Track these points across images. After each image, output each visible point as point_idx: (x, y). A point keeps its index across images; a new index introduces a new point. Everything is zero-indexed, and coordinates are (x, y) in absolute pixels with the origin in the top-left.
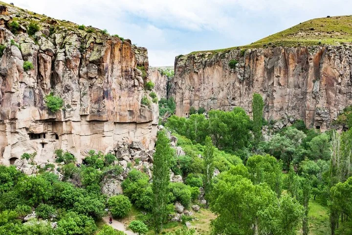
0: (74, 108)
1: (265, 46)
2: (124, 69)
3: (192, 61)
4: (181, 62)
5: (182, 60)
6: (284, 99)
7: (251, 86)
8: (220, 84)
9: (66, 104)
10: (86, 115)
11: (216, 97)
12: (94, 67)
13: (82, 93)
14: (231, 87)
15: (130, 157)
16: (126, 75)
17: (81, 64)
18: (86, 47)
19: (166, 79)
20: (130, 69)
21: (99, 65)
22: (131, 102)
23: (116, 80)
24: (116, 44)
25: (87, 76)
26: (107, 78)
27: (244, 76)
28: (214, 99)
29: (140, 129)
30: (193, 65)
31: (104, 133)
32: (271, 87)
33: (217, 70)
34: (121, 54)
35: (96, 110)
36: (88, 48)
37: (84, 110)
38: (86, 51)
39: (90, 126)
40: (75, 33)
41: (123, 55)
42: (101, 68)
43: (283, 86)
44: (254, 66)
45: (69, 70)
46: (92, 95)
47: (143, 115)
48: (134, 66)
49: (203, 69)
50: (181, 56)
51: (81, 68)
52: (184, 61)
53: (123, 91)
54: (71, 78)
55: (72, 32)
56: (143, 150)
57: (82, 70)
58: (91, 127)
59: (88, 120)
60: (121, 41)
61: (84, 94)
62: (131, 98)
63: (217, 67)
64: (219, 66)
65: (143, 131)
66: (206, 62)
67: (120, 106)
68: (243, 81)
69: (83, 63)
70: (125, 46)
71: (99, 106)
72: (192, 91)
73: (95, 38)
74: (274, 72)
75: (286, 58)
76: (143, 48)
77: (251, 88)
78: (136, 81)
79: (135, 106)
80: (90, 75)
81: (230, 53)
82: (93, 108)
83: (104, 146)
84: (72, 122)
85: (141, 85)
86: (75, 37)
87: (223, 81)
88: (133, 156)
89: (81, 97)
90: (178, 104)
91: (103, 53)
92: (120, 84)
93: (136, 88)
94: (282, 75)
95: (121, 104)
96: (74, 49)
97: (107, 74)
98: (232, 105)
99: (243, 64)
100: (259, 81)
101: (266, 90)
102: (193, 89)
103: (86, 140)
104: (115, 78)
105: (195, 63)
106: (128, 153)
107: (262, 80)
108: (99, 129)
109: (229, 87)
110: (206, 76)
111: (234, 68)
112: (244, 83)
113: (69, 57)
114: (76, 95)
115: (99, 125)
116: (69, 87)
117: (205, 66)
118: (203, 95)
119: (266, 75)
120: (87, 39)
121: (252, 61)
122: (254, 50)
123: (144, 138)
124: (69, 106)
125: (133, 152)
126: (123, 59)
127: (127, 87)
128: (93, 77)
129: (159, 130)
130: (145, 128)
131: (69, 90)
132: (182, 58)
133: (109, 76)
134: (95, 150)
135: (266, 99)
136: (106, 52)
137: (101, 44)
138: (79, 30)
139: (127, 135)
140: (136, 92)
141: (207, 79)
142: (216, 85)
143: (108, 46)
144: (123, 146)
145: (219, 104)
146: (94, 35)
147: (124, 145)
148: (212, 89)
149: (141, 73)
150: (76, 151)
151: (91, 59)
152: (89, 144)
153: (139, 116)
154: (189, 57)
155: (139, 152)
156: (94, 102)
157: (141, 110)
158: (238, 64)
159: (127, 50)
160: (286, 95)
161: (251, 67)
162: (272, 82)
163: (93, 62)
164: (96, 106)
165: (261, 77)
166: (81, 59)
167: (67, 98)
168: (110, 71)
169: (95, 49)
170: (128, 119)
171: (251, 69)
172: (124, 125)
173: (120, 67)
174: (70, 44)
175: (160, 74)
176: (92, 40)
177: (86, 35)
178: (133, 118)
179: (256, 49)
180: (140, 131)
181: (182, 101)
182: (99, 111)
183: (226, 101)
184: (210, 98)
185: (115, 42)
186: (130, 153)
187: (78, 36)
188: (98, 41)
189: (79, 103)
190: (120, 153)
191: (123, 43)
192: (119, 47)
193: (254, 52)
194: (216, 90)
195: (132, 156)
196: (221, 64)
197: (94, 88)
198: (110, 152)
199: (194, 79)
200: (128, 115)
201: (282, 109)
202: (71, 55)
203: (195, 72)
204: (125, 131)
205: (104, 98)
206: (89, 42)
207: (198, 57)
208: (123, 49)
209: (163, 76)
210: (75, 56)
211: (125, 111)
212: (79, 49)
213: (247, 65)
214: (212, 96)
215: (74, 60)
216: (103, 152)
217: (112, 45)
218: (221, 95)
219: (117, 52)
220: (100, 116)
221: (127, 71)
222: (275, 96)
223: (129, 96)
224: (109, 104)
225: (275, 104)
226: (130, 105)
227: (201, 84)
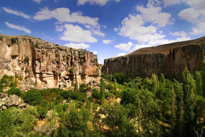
0: (77, 71)
6: (135, 69)
7: (125, 66)
9: (75, 70)
12: (82, 60)
14: (120, 67)
16: (92, 62)
17: (79, 59)
26: (86, 62)
29: (96, 77)
30: (109, 62)
31: (86, 78)
37: (80, 72)
38: (80, 55)
39: (81, 76)
42: (85, 60)
43: (134, 66)
44: (126, 61)
45: (76, 61)
46: (82, 67)
47: (97, 73)
48: (94, 59)
54: (76, 63)
55: (76, 50)
59: (81, 74)
61: (80, 67)
67: (90, 70)
71: (84, 70)
74: (131, 62)
75: (135, 58)
76: (96, 55)
78: (94, 63)
81: (119, 58)
82: (82, 71)
83: (86, 82)
84: (77, 75)
85: (96, 64)
91: (85, 55)
92: (90, 64)
93: (94, 65)
94: (134, 63)
98: (121, 72)
101: (130, 67)
104: (88, 63)
106: (93, 84)
107: (128, 65)
112: (123, 66)
114: (78, 67)
115: (84, 76)
117: (112, 62)
119: (129, 63)
123: (97, 79)
126: (91, 57)
127: (92, 65)
128: (82, 62)
131: (75, 66)
132: (106, 60)
134: (83, 83)
142: (115, 67)
143: (86, 53)
146: (82, 51)
147: (91, 81)
149: (96, 61)
150: (78, 84)
153: (95, 73)
154: (108, 60)
155: (96, 83)
157: (96, 71)
159: (92, 55)
162: (131, 65)
163: (82, 58)
166: (79, 57)
167: (75, 68)
169: (83, 55)
172: (91, 76)
173: (90, 59)
174: (76, 53)
177: (80, 51)
179: (126, 56)
187: (78, 51)
188: (84, 52)
189: (78, 69)
190: (90, 84)
191: (91, 53)
197: (83, 65)
198: (87, 84)
200: (92, 73)
204: (92, 78)
205: (85, 68)
206: (81, 53)
207: (110, 59)
210: (77, 57)
212: (78, 55)
217: (88, 53)
218: (117, 69)
219: (89, 55)
220: (85, 73)
221: (92, 60)
222: (132, 69)
223: (93, 68)
224: (87, 70)
225: (133, 71)
226: (93, 70)
227: (111, 66)
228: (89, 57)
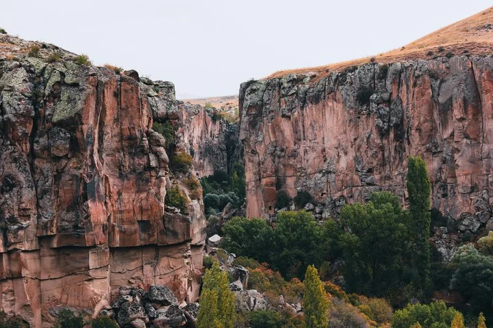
0: (25, 224)
1: (430, 54)
2: (127, 133)
3: (276, 93)
4: (253, 95)
5: (253, 91)
6: (479, 167)
7: (406, 141)
8: (339, 140)
9: (7, 216)
10: (51, 237)
11: (332, 168)
12: (62, 135)
13: (39, 190)
14: (364, 146)
15: (147, 319)
16: (131, 146)
17: (35, 128)
18: (44, 94)
19: (224, 128)
20: (138, 134)
21: (72, 130)
22: (144, 202)
23: (109, 158)
24: (106, 83)
25: (49, 154)
26: (91, 156)
27: (389, 121)
28: (329, 172)
29: (165, 258)
30: (279, 101)
31: (91, 273)
32: (449, 143)
33: (332, 109)
34: (119, 103)
35: (70, 226)
36: (49, 96)
37: (45, 227)
38: (45, 101)
39: (58, 259)
40: (20, 66)
41: (123, 105)
42: (78, 135)
43: (475, 139)
44: (410, 99)
45: (11, 145)
46: (61, 193)
47: (171, 228)
48: (148, 127)
49: (302, 108)
50: (252, 82)
51: (37, 139)
52: (260, 93)
53: (126, 182)
54: (15, 160)
55: (15, 62)
56: (173, 304)
57: (37, 142)
58: (62, 261)
59: (55, 245)
60: (118, 77)
61: (45, 192)
62: (143, 195)
63: (330, 104)
64: (335, 100)
65: (172, 263)
66: (306, 93)
67: (121, 212)
68: (388, 131)
69: (40, 128)
70: (125, 86)
71: (78, 216)
72: (279, 157)
73: (62, 74)
74: (452, 111)
75: (477, 79)
76: (166, 83)
77: (407, 146)
78: (152, 157)
79: (152, 209)
80: (55, 152)
81: (357, 71)
82: (63, 220)
83: (91, 299)
84: (22, 254)
85: (163, 165)
86: (22, 73)
87: (345, 132)
88: (154, 318)
89: (38, 199)
90: (250, 187)
91: (80, 105)
92: (119, 166)
93: (153, 173)
94: (470, 117)
95: (123, 209)
96: (20, 100)
97: (89, 148)
98: (369, 184)
99: (386, 96)
100: (423, 131)
101: (439, 150)
102: (283, 154)
103: (52, 289)
104: (108, 155)
105: (284, 96)
106: (141, 314)
107: (429, 127)
108: (78, 265)
109: (359, 147)
110: (307, 123)
111: (368, 105)
112: (392, 135)
113: (10, 116)
114: (28, 194)
115: (78, 256)
116: (13, 179)
117: (304, 102)
118: (304, 164)
119: (436, 116)
120: (46, 76)
121: (404, 87)
122: (407, 64)
123: (176, 277)
124: (13, 220)
125: (153, 309)
126: (123, 114)
127: (134, 171)
128: (61, 155)
129: (207, 255)
130: (176, 256)
131: (12, 186)
132: (254, 87)
133: (96, 151)
134: (73, 310)
135: (441, 168)
136: (86, 101)
137: (75, 85)
138: (29, 59)
139: (138, 274)
140: (153, 180)
141: (310, 130)
142: (330, 143)
143: (90, 89)
144: (130, 299)
145: (339, 184)
146: (60, 68)
147: (134, 296)
148: (324, 150)
149: (163, 140)
150: (32, 315)
151: (56, 118)
152: (58, 296)
153: (161, 232)
154: (268, 84)
155: (165, 309)
156: (65, 207)
157: (166, 219)
158: (375, 96)
159: (130, 94)
160: (481, 159)
161: (404, 100)
162: (450, 131)
163: (60, 124)
164: (70, 215)
165: (426, 121)
166: (35, 119)
167: (9, 202)
168: (96, 142)
169: (64, 97)
170: (140, 239)
171: (404, 104)
172: (132, 252)
173: (117, 131)
174: (12, 89)
175: (209, 119)
176: (56, 78)
177: (44, 68)
178: (150, 236)
179: (411, 62)
180: (166, 263)
181: (260, 180)
182: (76, 227)
183: (356, 177)
184: (320, 172)
185: (104, 79)
186: (147, 312)
187: (27, 72)
188: (68, 79)
189: (35, 211)
190: (125, 313)
191: (122, 80)
192: (113, 89)
193: (406, 68)
194: (331, 153)
195: (150, 318)
196: (338, 96)
197: (66, 178)
198: (105, 313)
199: (282, 132)
200: (139, 231)
201: (474, 189)
202: (14, 112)
203: (283, 116)
204: (134, 265)
205: (86, 199)
206: (50, 83)
207: (288, 82)
208: (123, 93)
209: (218, 123)
210: (22, 115)
211: (131, 222)
212: (30, 98)
213: (394, 96)
214: (325, 167)
215: (22, 124)
216: (89, 312)
217: (99, 86)
218: (343, 164)
219: (109, 100)
220: (81, 237)
221: (131, 138)
222: (459, 162)
223: (139, 191)
224: (97, 211)
225: (460, 179)
226: (142, 210)
227: (297, 140)
228: (109, 118)
